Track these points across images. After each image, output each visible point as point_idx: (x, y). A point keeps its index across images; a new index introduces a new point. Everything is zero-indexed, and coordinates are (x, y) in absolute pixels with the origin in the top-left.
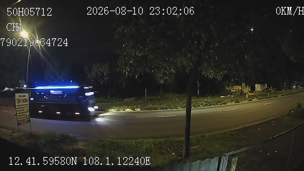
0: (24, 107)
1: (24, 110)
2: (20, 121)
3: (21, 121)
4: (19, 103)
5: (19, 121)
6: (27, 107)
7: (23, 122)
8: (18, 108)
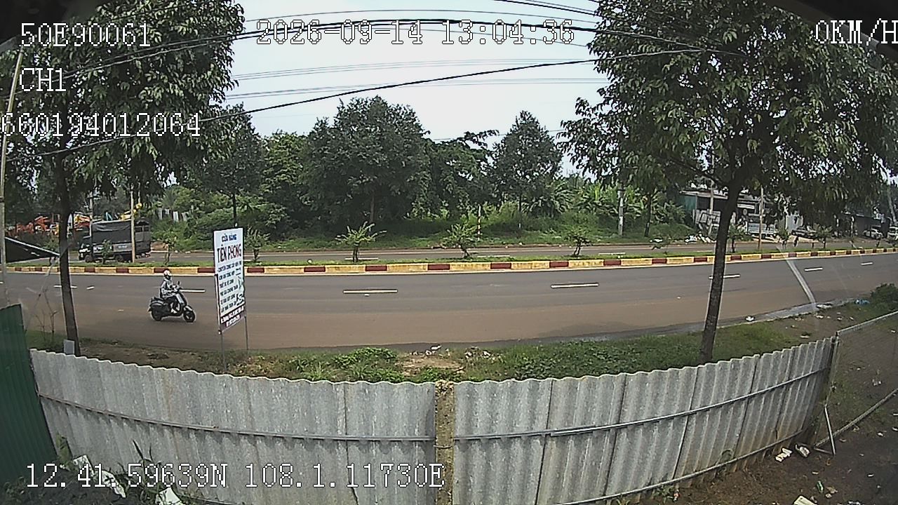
0: (234, 272)
1: (232, 281)
2: (225, 316)
3: (227, 318)
4: (222, 260)
5: (222, 318)
6: (239, 271)
7: (233, 318)
8: (221, 277)
